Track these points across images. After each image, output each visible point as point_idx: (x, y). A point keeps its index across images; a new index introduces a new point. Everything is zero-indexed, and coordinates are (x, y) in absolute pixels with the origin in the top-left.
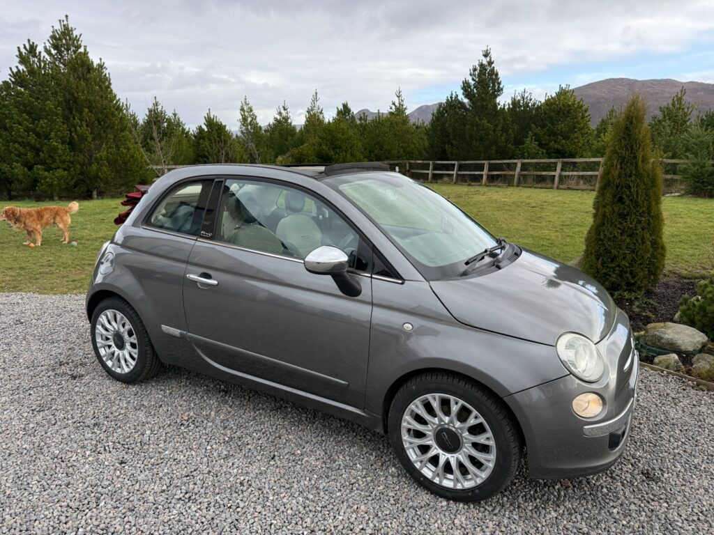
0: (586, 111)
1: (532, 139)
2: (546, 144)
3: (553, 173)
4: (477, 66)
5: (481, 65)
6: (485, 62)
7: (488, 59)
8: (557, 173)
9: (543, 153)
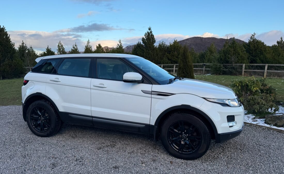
1: (166, 57)
3: (173, 69)
4: (147, 33)
5: (148, 33)
6: (149, 32)
7: (150, 31)
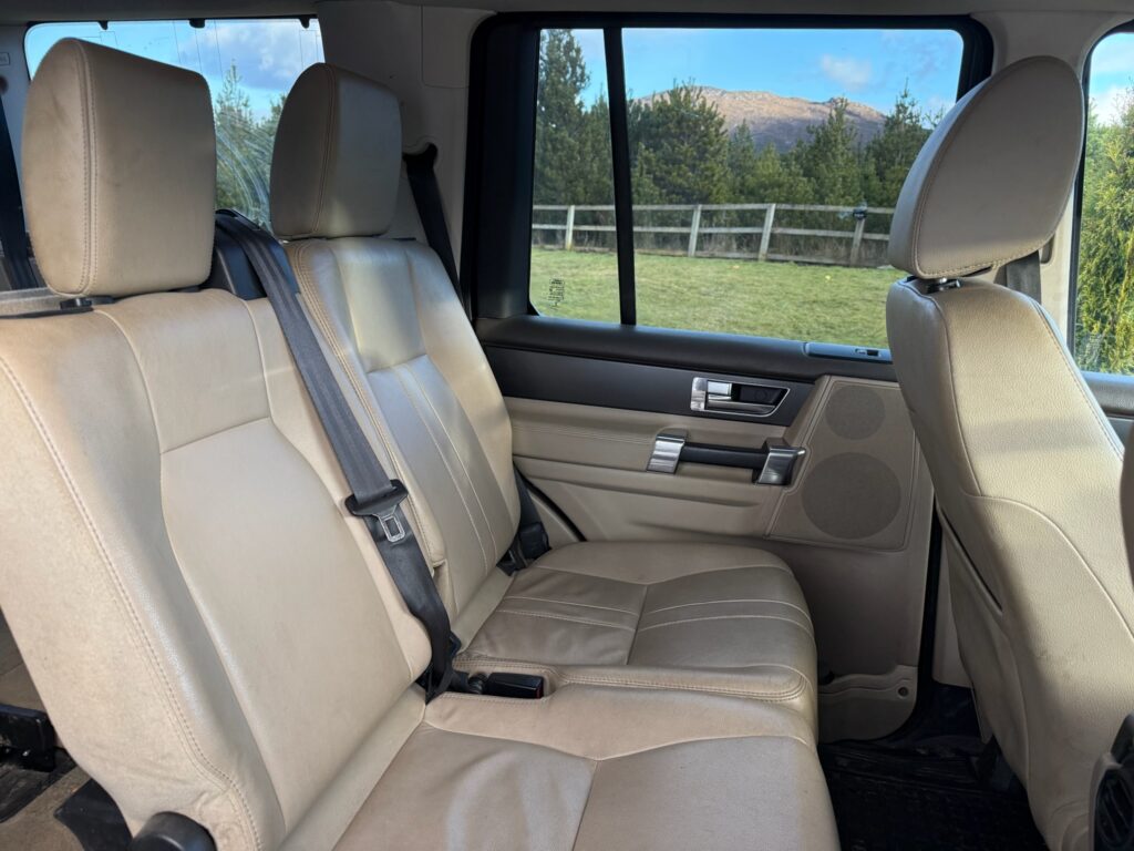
0: (721, 123)
1: (642, 168)
2: (662, 179)
3: (684, 230)
8: (695, 230)
9: (661, 195)
